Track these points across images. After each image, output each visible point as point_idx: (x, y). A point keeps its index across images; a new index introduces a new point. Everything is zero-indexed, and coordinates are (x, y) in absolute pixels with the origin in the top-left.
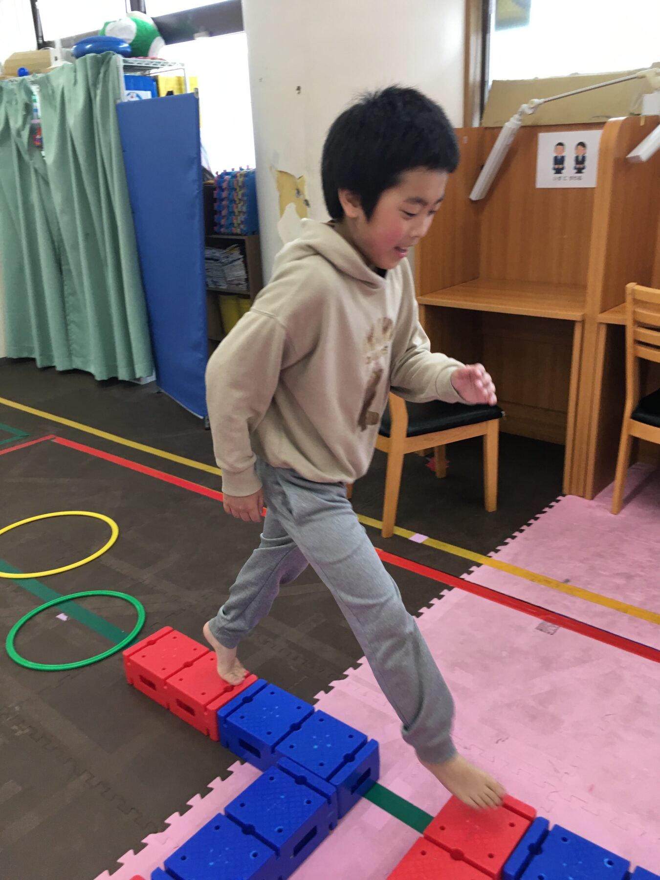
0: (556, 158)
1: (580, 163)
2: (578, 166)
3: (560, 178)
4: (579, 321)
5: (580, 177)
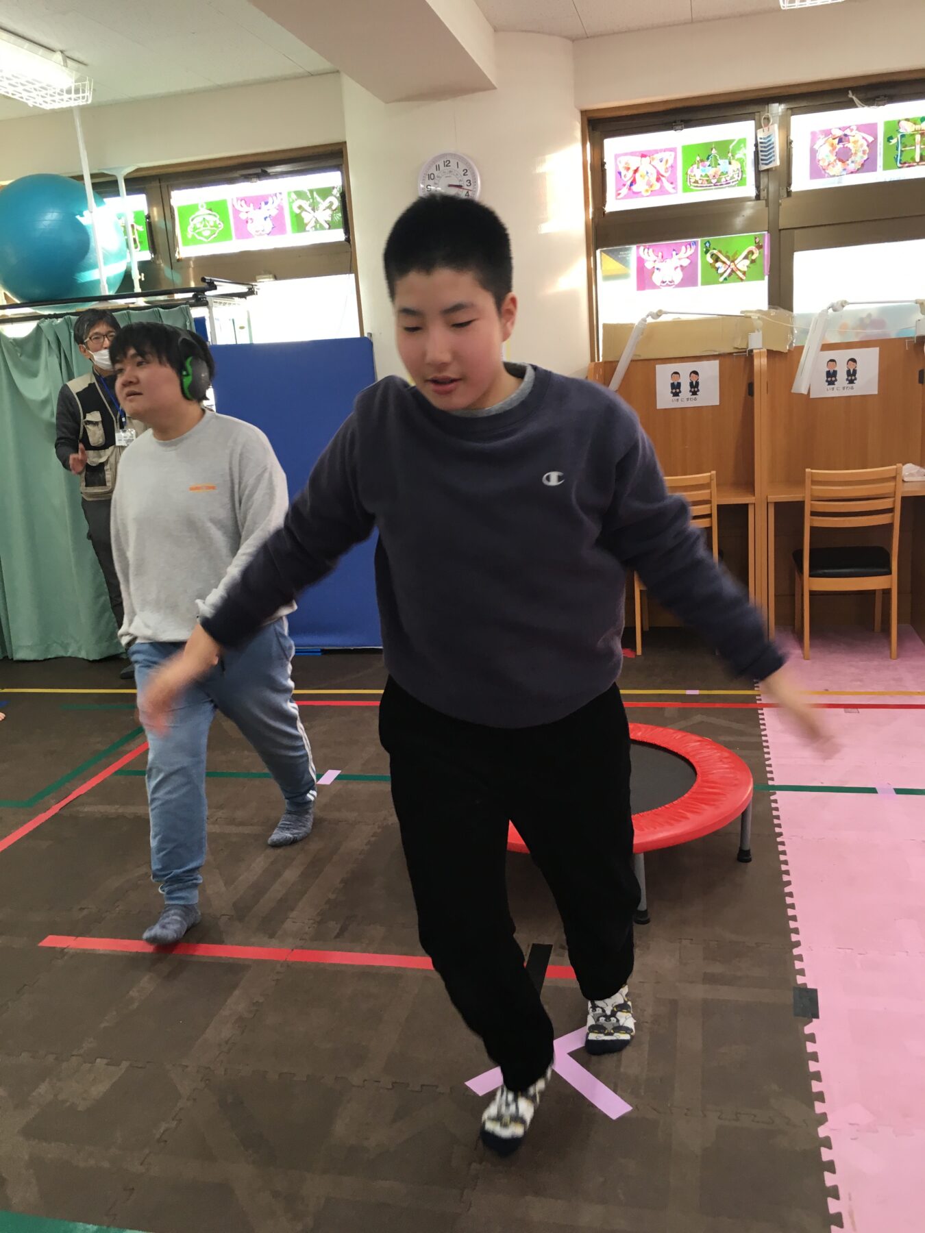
0: (673, 385)
1: (694, 387)
2: (693, 390)
3: (678, 400)
4: (752, 504)
5: (696, 398)
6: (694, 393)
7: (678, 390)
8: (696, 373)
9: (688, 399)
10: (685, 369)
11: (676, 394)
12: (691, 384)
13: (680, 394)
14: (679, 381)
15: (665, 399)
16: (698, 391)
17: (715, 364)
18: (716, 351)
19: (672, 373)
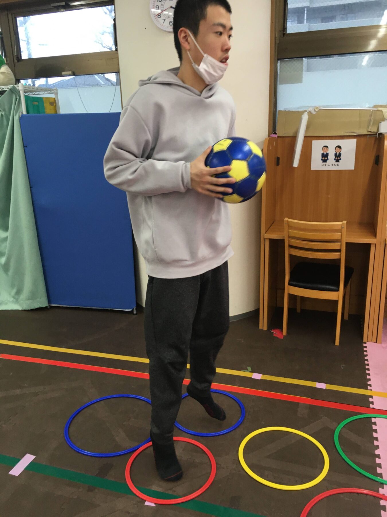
1: (338, 157)
2: (336, 158)
3: (326, 165)
4: (373, 244)
5: (338, 164)
6: (337, 161)
7: (326, 158)
8: (339, 147)
9: (332, 165)
10: (332, 144)
11: (325, 161)
12: (336, 154)
13: (327, 161)
14: (327, 152)
15: (316, 164)
16: (340, 159)
17: (354, 141)
18: (354, 133)
19: (323, 146)
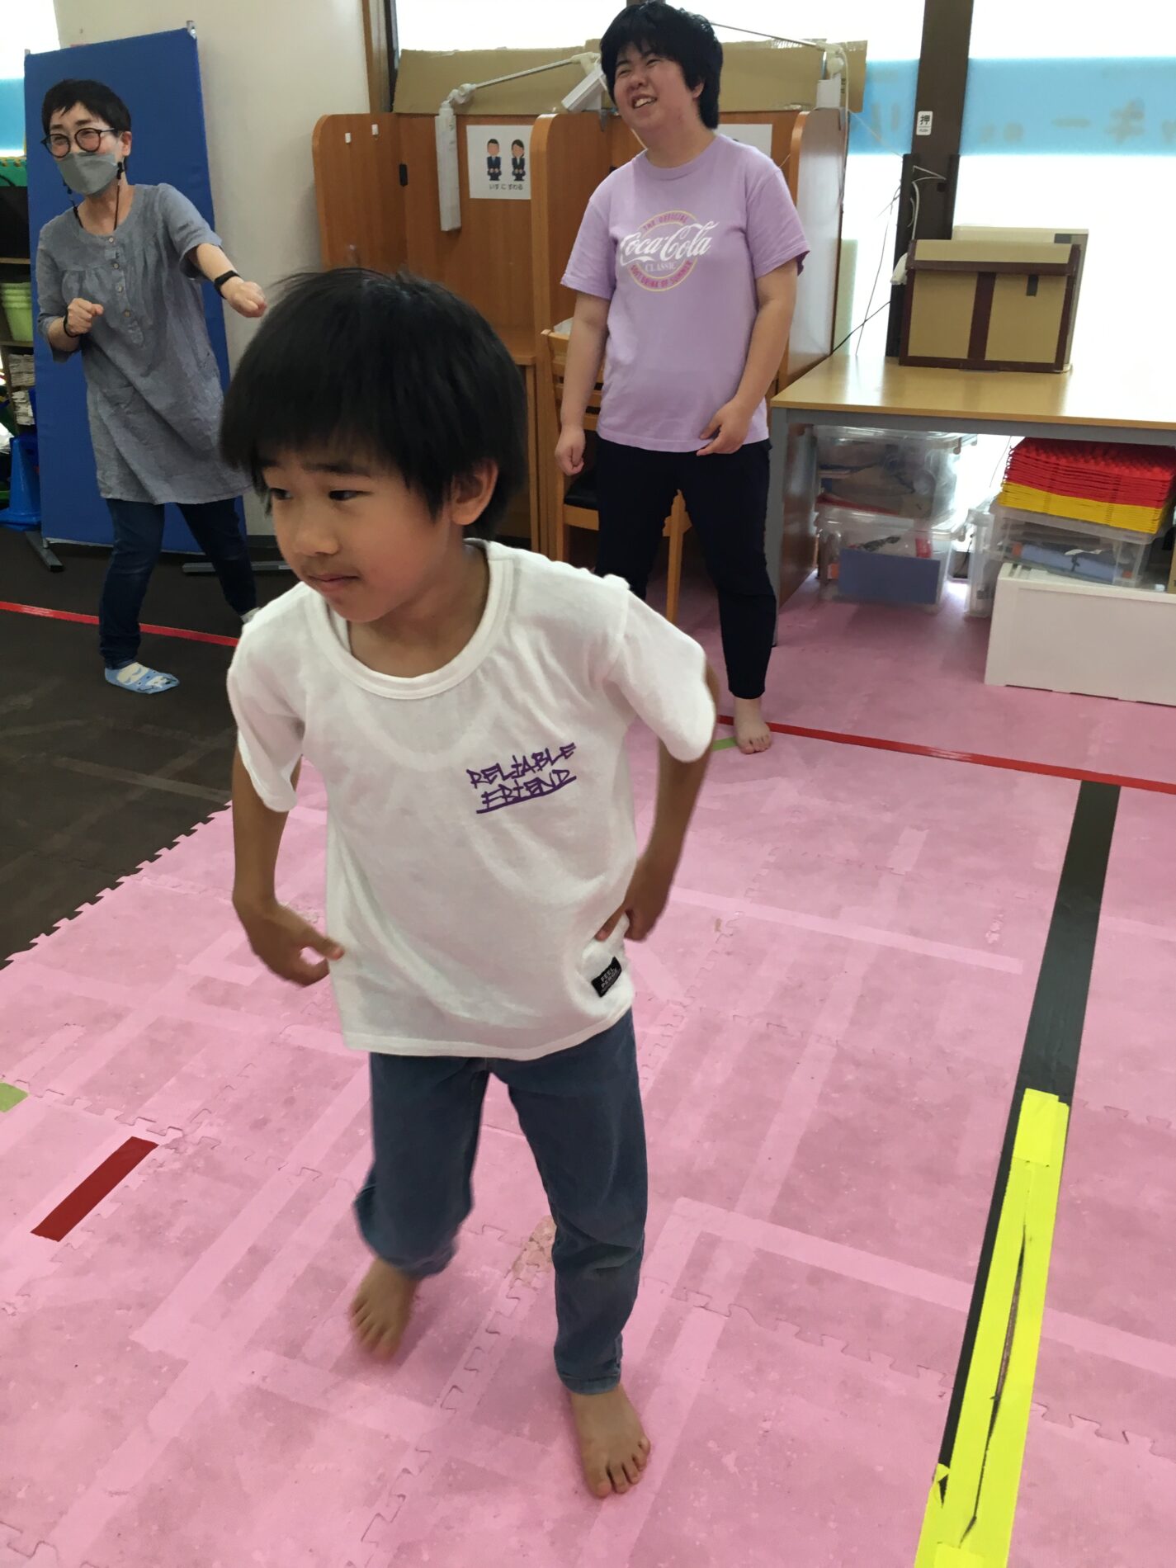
0: (489, 159)
5: (521, 185)
13: (500, 177)
14: (498, 156)
15: (479, 184)
16: (523, 173)
19: (489, 140)
